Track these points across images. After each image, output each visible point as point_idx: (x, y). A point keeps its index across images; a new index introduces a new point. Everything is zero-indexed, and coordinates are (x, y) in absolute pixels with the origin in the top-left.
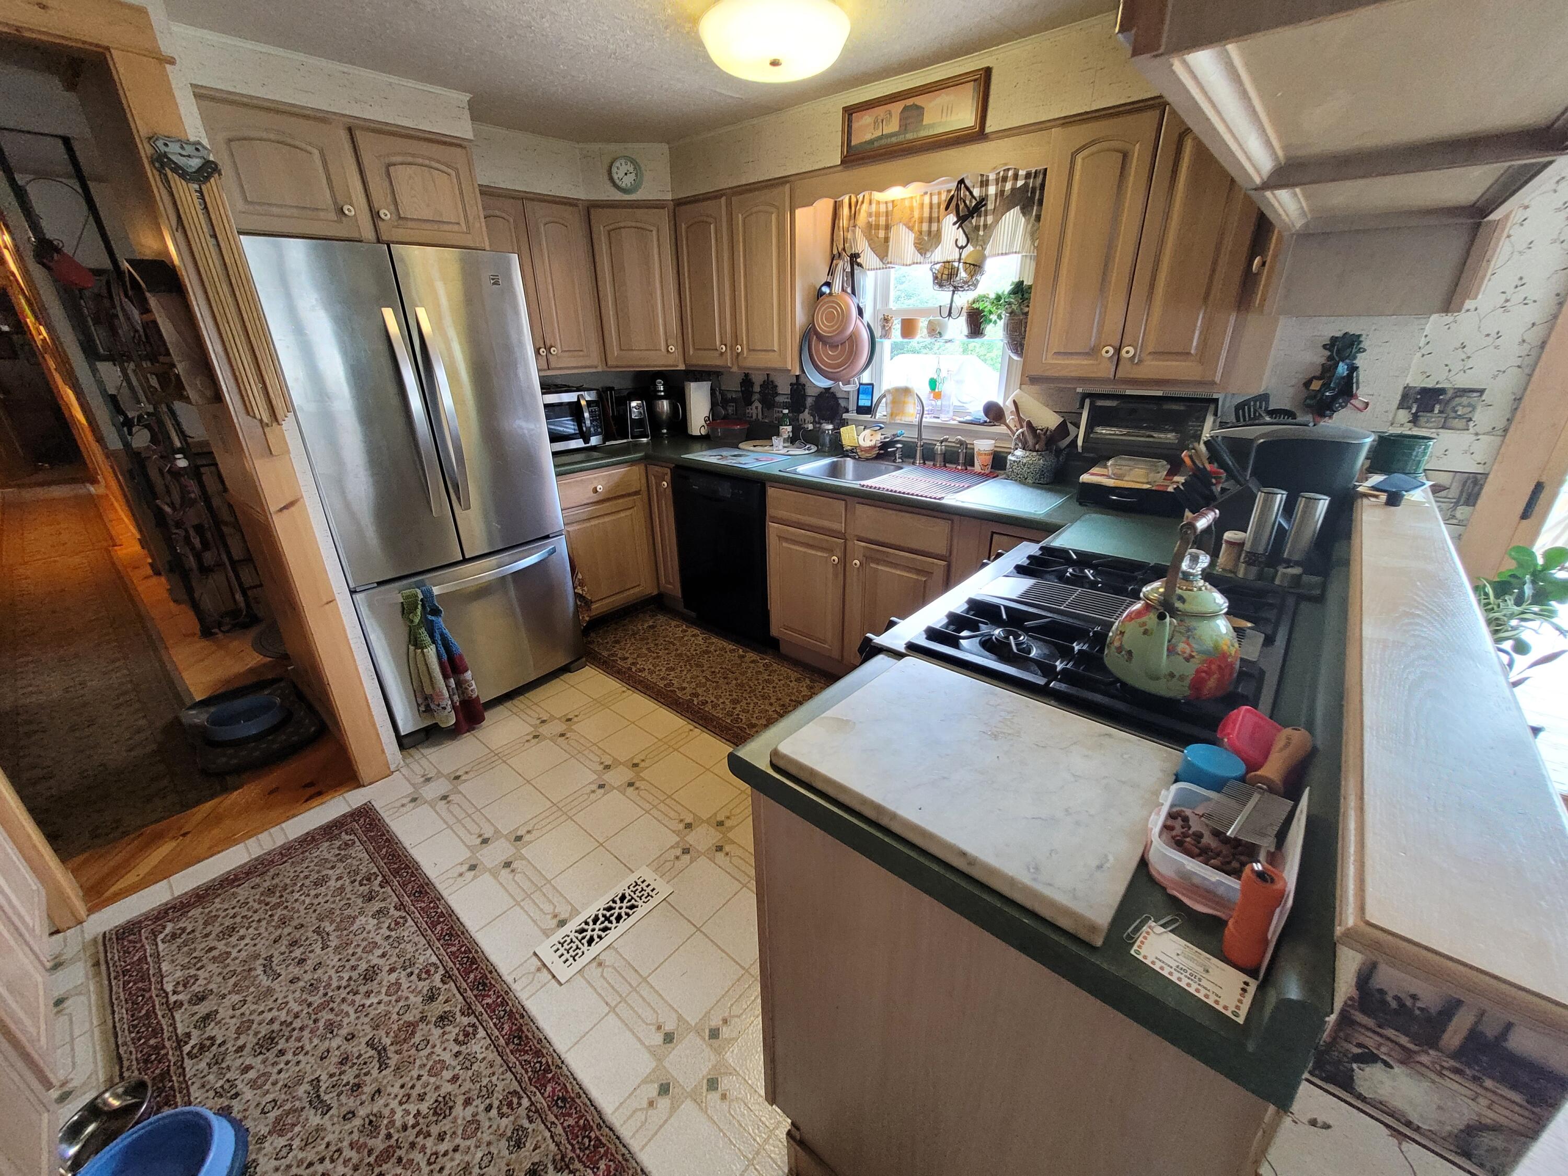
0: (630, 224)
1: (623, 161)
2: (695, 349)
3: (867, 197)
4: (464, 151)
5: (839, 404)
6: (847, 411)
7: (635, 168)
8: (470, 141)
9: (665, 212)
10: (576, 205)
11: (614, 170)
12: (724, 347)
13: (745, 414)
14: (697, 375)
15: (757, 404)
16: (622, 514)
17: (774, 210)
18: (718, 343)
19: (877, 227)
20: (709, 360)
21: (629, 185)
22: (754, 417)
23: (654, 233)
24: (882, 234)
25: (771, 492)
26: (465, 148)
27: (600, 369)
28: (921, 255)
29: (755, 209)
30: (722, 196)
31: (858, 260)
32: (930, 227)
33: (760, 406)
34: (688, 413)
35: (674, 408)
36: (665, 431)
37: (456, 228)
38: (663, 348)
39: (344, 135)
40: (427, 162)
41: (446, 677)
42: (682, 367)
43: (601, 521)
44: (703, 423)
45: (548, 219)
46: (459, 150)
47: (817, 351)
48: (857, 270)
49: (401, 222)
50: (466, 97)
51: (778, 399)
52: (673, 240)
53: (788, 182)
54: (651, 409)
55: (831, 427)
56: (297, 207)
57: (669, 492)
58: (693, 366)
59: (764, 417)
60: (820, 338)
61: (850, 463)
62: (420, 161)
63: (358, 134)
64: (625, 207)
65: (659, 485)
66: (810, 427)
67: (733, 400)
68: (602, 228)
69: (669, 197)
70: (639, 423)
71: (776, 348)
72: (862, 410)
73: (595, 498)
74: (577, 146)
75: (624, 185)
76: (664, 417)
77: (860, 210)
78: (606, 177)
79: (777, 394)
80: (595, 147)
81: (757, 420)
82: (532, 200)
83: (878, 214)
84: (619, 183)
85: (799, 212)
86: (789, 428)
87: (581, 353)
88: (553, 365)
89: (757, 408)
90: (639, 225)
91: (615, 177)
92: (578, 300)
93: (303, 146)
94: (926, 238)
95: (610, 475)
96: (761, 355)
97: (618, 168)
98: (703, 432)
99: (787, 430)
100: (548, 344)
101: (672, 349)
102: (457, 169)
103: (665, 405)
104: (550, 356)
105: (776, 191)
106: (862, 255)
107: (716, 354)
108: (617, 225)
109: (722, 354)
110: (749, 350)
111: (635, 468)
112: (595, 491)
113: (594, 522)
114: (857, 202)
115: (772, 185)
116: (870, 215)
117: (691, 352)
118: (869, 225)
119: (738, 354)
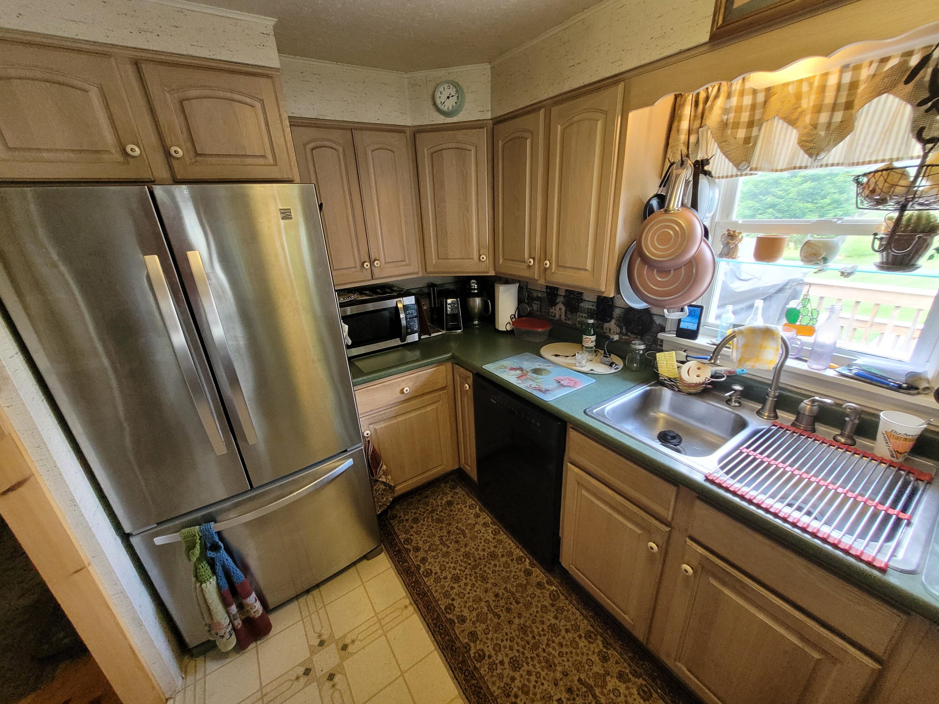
0: (450, 145)
1: (446, 86)
2: (504, 259)
3: (724, 88)
4: (269, 80)
5: (652, 321)
6: (663, 330)
7: (457, 91)
8: (277, 70)
9: (484, 134)
10: (403, 132)
11: (438, 94)
12: (532, 261)
13: (548, 314)
14: (507, 281)
15: (561, 306)
16: (428, 409)
17: (599, 115)
18: (526, 256)
19: (736, 125)
20: (520, 271)
21: (451, 108)
22: (557, 317)
23: (473, 152)
24: (741, 133)
25: (573, 435)
26: (271, 77)
27: (420, 275)
28: (810, 155)
29: (576, 119)
30: (539, 109)
31: (706, 168)
32: (831, 117)
33: (563, 308)
34: (496, 307)
35: (485, 304)
36: (476, 322)
37: (261, 161)
38: (476, 257)
39: (130, 70)
40: (228, 95)
41: (226, 605)
42: (492, 273)
43: (408, 416)
44: (509, 320)
45: (375, 147)
46: (265, 80)
47: (640, 275)
48: (703, 180)
49: (198, 158)
50: (271, 22)
51: (582, 305)
52: (490, 158)
53: (623, 80)
54: (465, 306)
55: (642, 347)
56: (73, 151)
57: (471, 393)
58: (501, 273)
59: (567, 318)
60: (645, 260)
61: (667, 394)
62: (221, 94)
63: (146, 68)
64: (447, 130)
65: (462, 385)
66: (616, 338)
67: (538, 299)
68: (425, 150)
69: (489, 116)
70: (454, 317)
71: (589, 266)
72: (683, 333)
73: (403, 398)
74: (405, 76)
75: (446, 109)
76: (476, 310)
77: (711, 107)
78: (430, 103)
79: (582, 300)
80: (421, 75)
81: (560, 320)
82: (361, 129)
83: (739, 109)
84: (442, 107)
85: (632, 116)
86: (593, 338)
87: (404, 263)
88: (376, 275)
89: (560, 309)
90: (459, 145)
91: (438, 101)
92: (403, 216)
93: (79, 84)
94: (822, 133)
95: (417, 376)
96: (570, 273)
97: (441, 93)
98: (509, 328)
99: (590, 340)
100: (373, 258)
101: (484, 257)
102: (262, 100)
103: (478, 301)
104: (373, 268)
105: (606, 94)
106: (711, 161)
107: (524, 266)
108: (438, 148)
109: (529, 267)
110: (558, 266)
111: (442, 368)
112: (402, 392)
113: (400, 419)
114: (707, 98)
115: (599, 88)
116: (726, 111)
117: (501, 262)
118: (724, 125)
119: (546, 269)
